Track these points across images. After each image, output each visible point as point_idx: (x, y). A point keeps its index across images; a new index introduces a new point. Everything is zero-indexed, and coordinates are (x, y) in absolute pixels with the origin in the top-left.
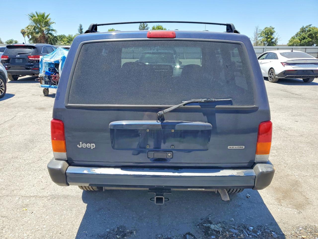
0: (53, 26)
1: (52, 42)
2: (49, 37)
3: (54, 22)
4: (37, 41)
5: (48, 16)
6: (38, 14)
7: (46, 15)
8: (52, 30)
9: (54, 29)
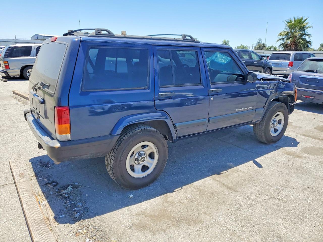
0: (308, 31)
1: (302, 48)
2: (300, 42)
3: (311, 26)
4: (286, 47)
5: (306, 20)
6: (296, 19)
7: (304, 19)
8: (306, 35)
9: (309, 34)
